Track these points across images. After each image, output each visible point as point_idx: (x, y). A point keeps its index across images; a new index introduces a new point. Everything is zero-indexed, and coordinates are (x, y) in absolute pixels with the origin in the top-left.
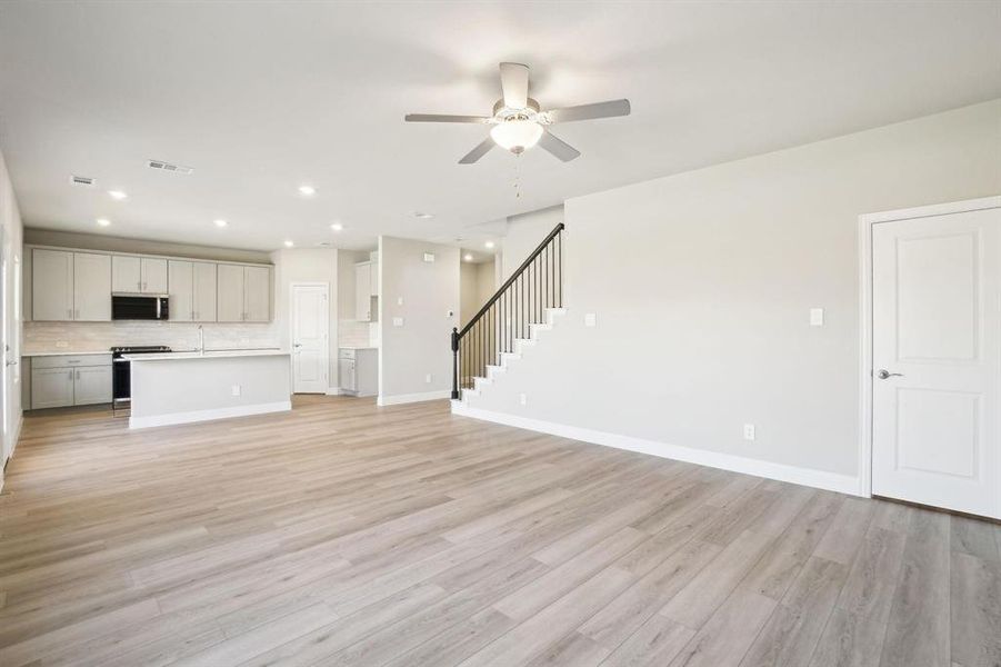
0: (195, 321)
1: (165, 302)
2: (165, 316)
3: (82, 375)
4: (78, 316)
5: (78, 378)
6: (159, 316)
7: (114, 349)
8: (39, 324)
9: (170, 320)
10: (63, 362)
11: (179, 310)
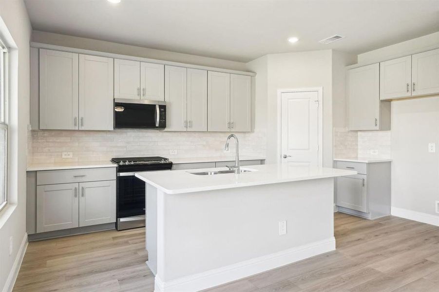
0: (188, 130)
1: (163, 108)
2: (163, 125)
3: (87, 191)
4: (82, 125)
5: (83, 195)
6: (157, 125)
7: (114, 160)
8: (46, 134)
10: (69, 177)
11: (174, 118)
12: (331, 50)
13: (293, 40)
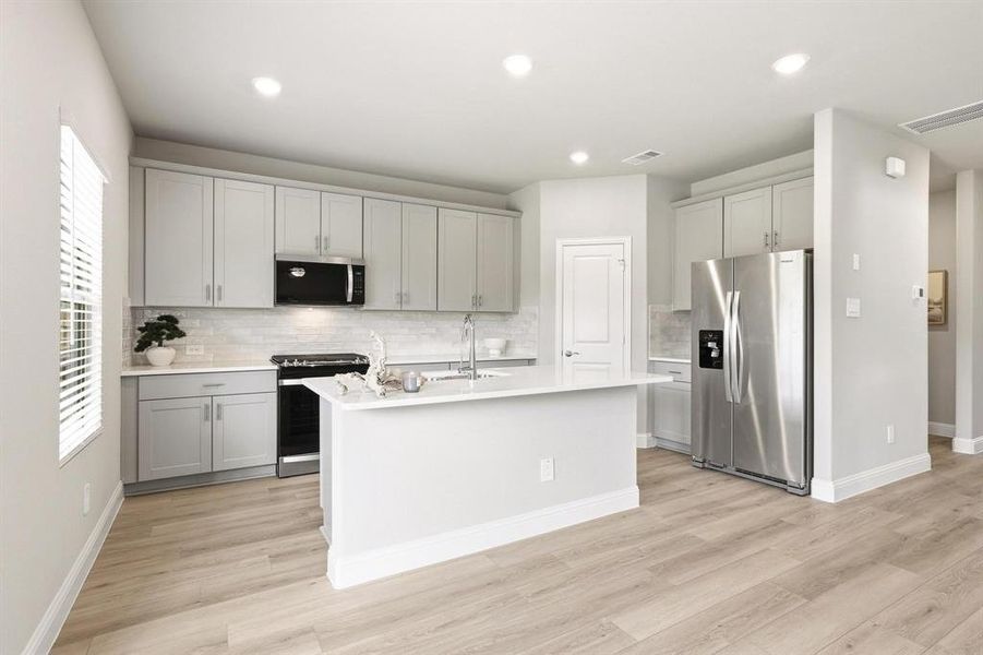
0: (404, 309)
1: (359, 270)
2: (359, 299)
3: (226, 411)
5: (219, 417)
6: (349, 300)
7: (277, 359)
9: (365, 307)
10: (195, 387)
11: (379, 288)
12: (645, 176)
13: (580, 158)
